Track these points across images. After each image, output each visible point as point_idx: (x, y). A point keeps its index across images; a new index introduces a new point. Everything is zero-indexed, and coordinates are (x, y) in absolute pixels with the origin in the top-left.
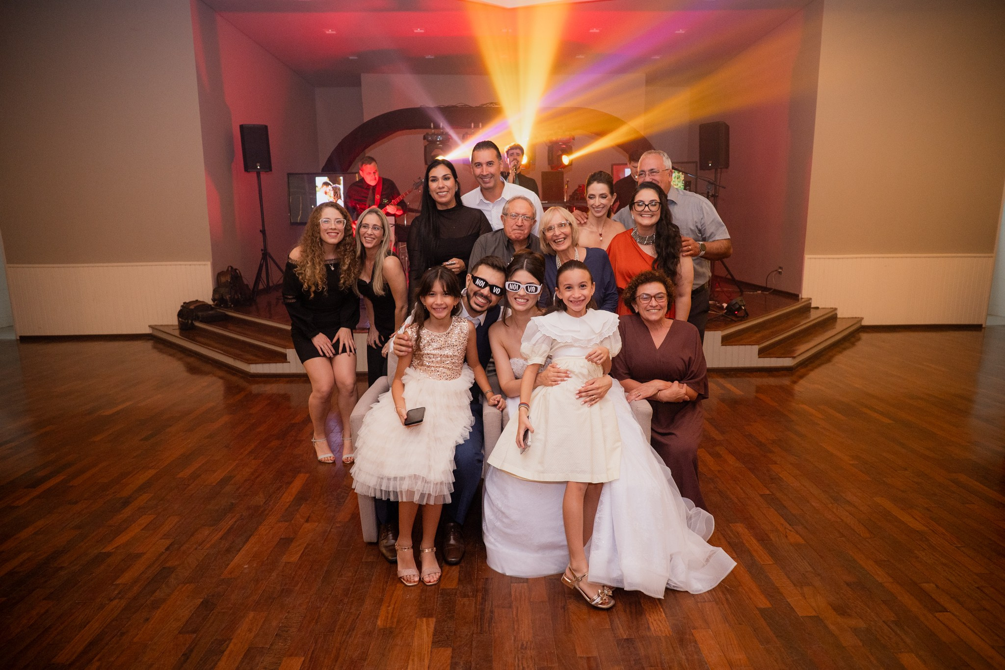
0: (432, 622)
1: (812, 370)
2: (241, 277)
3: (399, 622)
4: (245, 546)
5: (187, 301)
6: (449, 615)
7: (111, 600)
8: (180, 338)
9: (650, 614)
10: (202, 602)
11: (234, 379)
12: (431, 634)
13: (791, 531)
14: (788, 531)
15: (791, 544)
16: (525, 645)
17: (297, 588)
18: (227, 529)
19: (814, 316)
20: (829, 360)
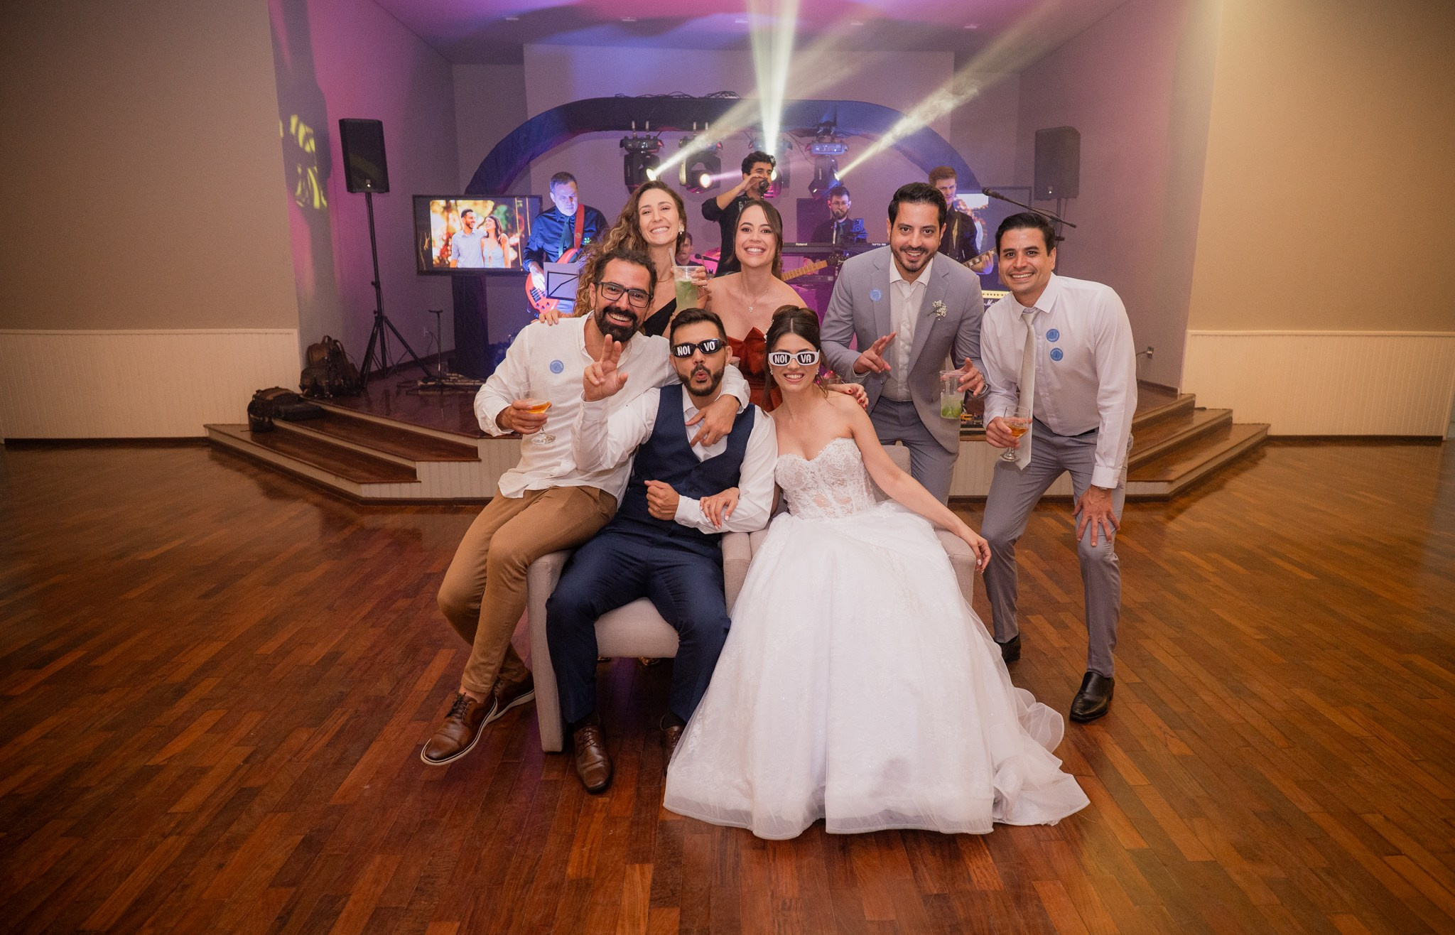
0: (649, 869)
1: (1194, 501)
2: (344, 352)
3: (598, 870)
4: (364, 757)
5: (263, 389)
6: (673, 860)
7: (165, 837)
8: (252, 444)
9: (970, 858)
10: (303, 840)
11: (336, 506)
12: (648, 888)
13: (1173, 737)
14: (1168, 737)
15: (1174, 756)
16: (788, 904)
17: (444, 820)
18: (335, 732)
19: (1199, 420)
20: (1220, 487)
